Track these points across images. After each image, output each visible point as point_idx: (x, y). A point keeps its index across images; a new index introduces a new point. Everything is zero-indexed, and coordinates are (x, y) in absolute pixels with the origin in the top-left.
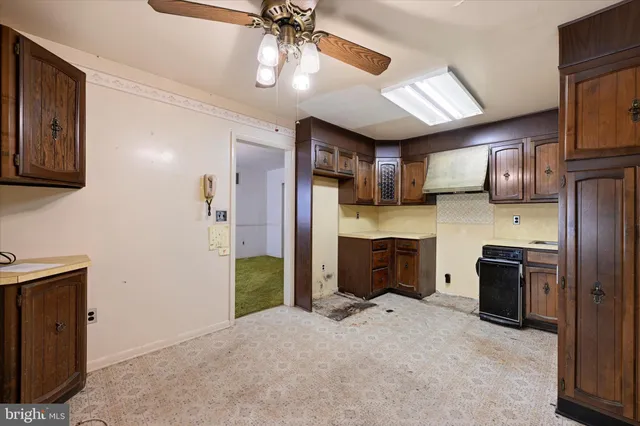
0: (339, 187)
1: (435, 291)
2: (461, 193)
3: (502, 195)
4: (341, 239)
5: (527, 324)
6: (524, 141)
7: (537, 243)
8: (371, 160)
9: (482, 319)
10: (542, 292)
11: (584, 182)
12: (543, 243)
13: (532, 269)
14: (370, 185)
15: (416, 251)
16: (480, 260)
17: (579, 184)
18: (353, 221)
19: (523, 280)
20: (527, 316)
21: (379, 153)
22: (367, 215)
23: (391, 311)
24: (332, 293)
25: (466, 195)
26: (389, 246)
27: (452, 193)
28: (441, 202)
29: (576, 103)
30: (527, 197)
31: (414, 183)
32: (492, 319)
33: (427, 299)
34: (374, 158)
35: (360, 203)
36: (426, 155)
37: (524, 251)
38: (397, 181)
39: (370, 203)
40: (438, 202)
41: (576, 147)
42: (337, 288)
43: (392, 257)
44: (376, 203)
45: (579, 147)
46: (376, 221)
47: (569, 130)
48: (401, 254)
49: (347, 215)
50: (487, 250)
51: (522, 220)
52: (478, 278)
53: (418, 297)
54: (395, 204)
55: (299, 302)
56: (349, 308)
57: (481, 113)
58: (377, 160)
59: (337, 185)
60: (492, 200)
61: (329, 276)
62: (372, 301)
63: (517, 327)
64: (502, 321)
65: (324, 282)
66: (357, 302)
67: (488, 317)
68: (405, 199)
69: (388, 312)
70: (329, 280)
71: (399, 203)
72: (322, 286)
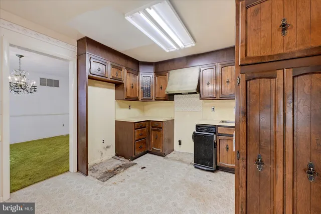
0: (116, 89)
1: (173, 150)
2: (186, 94)
3: (205, 95)
4: (117, 122)
5: (218, 168)
6: (216, 64)
7: (223, 122)
8: (137, 73)
9: (196, 167)
10: (225, 150)
11: (251, 81)
12: (226, 122)
13: (220, 137)
14: (136, 89)
15: (161, 128)
16: (194, 133)
17: (248, 82)
18: (127, 110)
19: (216, 144)
20: (218, 165)
21: (141, 69)
22: (135, 107)
23: (145, 168)
24: (110, 157)
25: (189, 95)
26: (147, 125)
27: (181, 94)
29: (246, 22)
30: (218, 97)
31: (161, 88)
32: (200, 167)
33: (168, 156)
34: (138, 72)
35: (129, 99)
36: (167, 71)
37: (216, 127)
38: (153, 87)
39: (136, 99)
40: (175, 99)
41: (246, 56)
42: (114, 154)
43: (149, 132)
44: (140, 100)
45: (248, 55)
46: (143, 110)
47: (242, 43)
48: (154, 130)
49: (121, 107)
50: (197, 126)
51: (215, 109)
52: (193, 143)
53: (163, 155)
54: (151, 100)
55: (80, 169)
56: (117, 168)
57: (194, 45)
58: (140, 73)
59: (114, 87)
60: (201, 98)
61: (108, 147)
62: (135, 161)
63: (213, 171)
64: (205, 169)
65: (104, 151)
66: (124, 163)
67: (198, 167)
68: (157, 97)
69: (142, 168)
70: (108, 149)
71: (154, 100)
72: (102, 154)
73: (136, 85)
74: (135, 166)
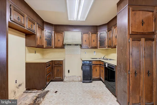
0: (26, 38)
1: (65, 76)
2: (73, 45)
4: (27, 64)
6: (89, 32)
10: (95, 71)
14: (42, 39)
15: (62, 64)
16: (83, 65)
18: (33, 54)
21: (45, 27)
22: (39, 52)
23: (57, 91)
26: (51, 64)
27: (71, 45)
28: (66, 47)
31: (59, 40)
34: (43, 28)
35: (38, 47)
36: (63, 31)
39: (41, 47)
40: (66, 48)
43: (52, 68)
44: (44, 47)
46: (43, 54)
48: (56, 66)
49: (30, 52)
54: (52, 48)
56: (36, 99)
58: (45, 29)
61: (20, 85)
63: (91, 82)
64: (88, 82)
65: (16, 90)
66: (39, 93)
67: (85, 82)
68: (56, 46)
69: (55, 92)
70: (20, 87)
71: (53, 47)
72: (15, 92)
73: (42, 37)
74: (49, 93)
